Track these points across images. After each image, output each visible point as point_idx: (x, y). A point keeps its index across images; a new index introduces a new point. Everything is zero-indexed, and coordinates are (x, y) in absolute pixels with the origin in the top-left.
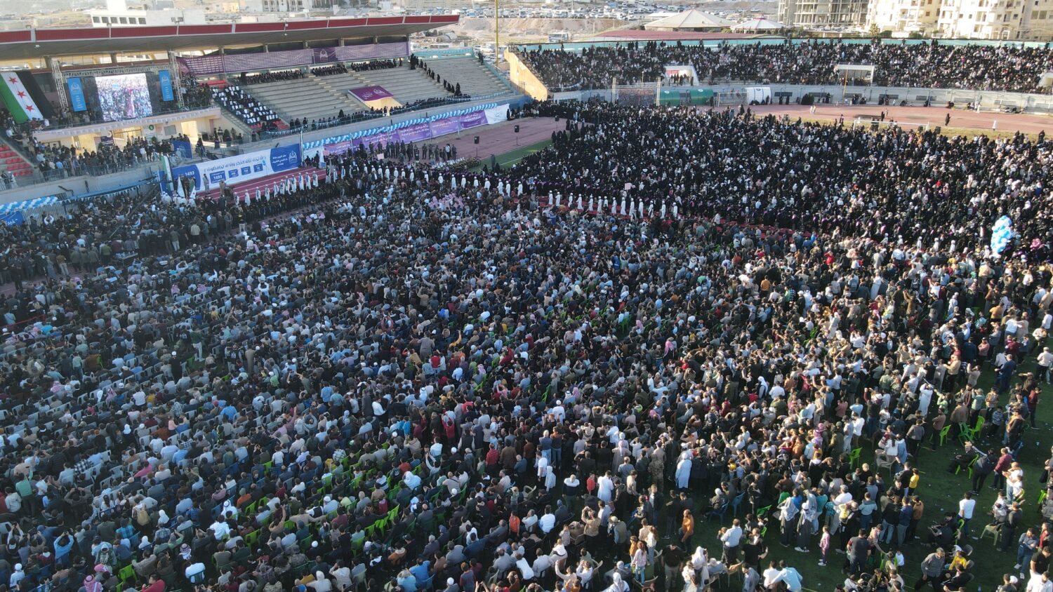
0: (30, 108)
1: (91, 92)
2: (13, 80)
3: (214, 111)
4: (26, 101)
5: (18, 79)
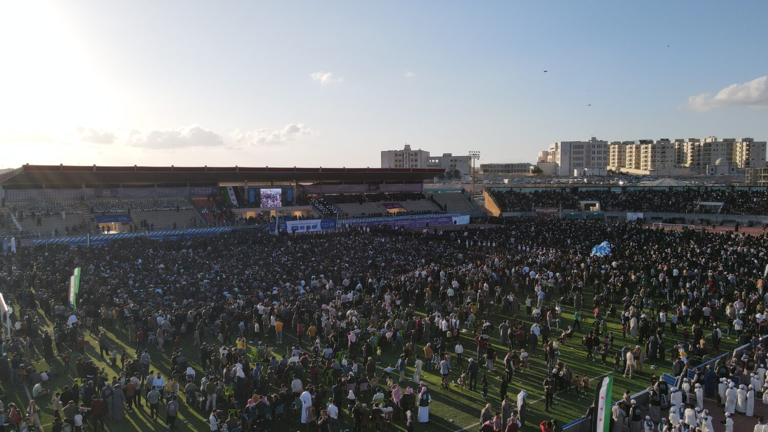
0: (234, 200)
1: (258, 194)
2: (230, 189)
3: (309, 207)
4: (233, 197)
5: (232, 189)
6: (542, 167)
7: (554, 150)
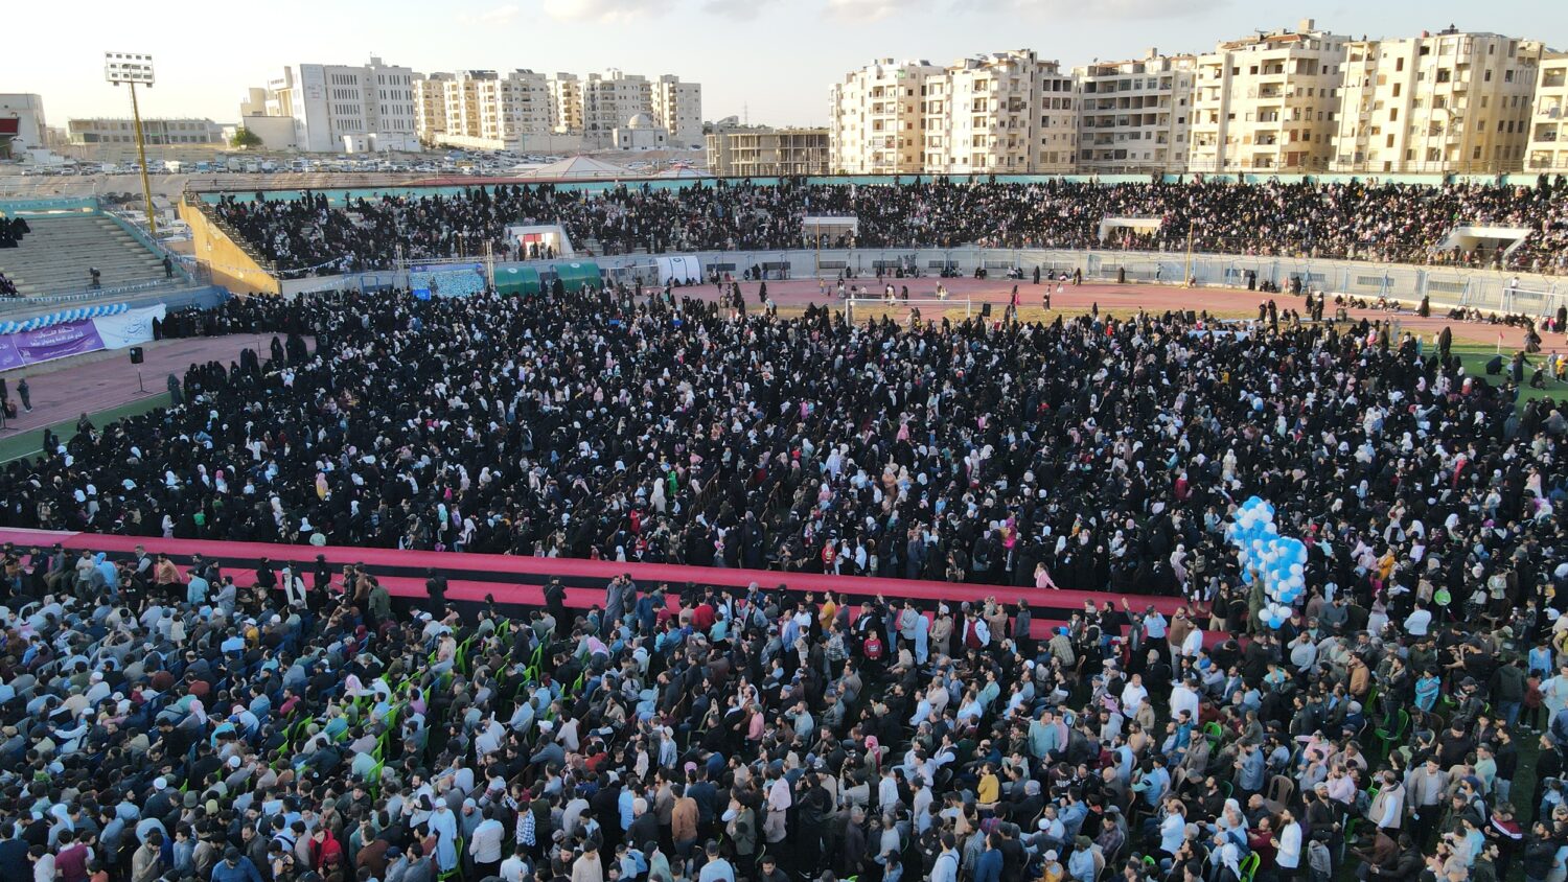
6: (257, 129)
7: (284, 85)
